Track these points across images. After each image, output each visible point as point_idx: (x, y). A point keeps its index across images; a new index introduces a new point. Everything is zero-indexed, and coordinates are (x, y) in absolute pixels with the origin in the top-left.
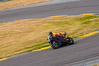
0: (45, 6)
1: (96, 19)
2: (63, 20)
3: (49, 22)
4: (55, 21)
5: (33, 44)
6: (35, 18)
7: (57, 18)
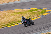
0: (12, 4)
1: (38, 11)
2: (21, 12)
3: (14, 13)
4: (17, 12)
5: (6, 24)
6: (7, 10)
7: (18, 11)
